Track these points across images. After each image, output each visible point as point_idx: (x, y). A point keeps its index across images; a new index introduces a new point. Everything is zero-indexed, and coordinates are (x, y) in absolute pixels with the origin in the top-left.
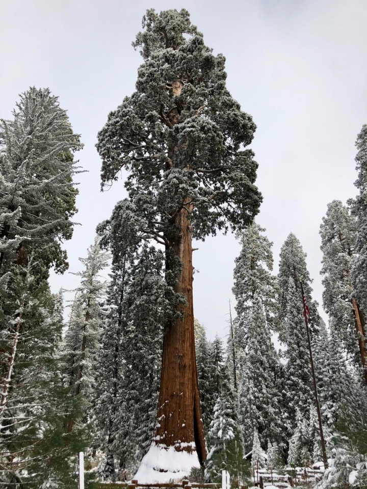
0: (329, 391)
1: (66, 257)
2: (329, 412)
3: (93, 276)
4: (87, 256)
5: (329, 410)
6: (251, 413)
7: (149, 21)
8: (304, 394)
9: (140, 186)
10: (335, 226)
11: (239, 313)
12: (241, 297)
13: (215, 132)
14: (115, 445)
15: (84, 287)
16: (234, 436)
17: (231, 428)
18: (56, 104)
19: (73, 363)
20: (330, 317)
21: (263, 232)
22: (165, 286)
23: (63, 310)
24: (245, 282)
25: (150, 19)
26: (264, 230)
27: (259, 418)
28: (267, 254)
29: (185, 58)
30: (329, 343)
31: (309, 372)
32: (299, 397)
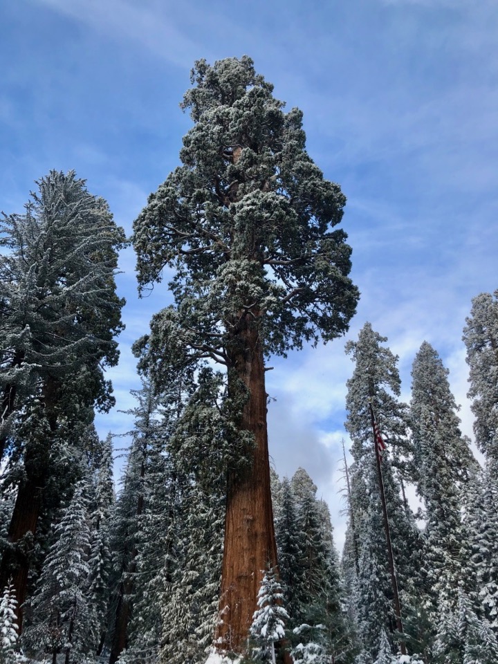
0: (490, 567)
1: (111, 390)
2: (492, 598)
3: (150, 415)
4: (142, 388)
5: (492, 596)
6: (377, 602)
7: (199, 75)
8: (453, 573)
9: (189, 287)
10: (484, 329)
11: (357, 458)
12: (359, 435)
13: (284, 209)
14: (166, 650)
15: (137, 430)
16: (284, 634)
17: (281, 621)
18: (83, 189)
19: (127, 535)
20: (487, 458)
21: (384, 342)
22: (223, 422)
23: (113, 463)
24: (363, 413)
25: (200, 72)
26: (385, 340)
27: (389, 609)
28: (390, 373)
29: (241, 116)
30: (485, 497)
31: (457, 539)
32: (446, 577)
